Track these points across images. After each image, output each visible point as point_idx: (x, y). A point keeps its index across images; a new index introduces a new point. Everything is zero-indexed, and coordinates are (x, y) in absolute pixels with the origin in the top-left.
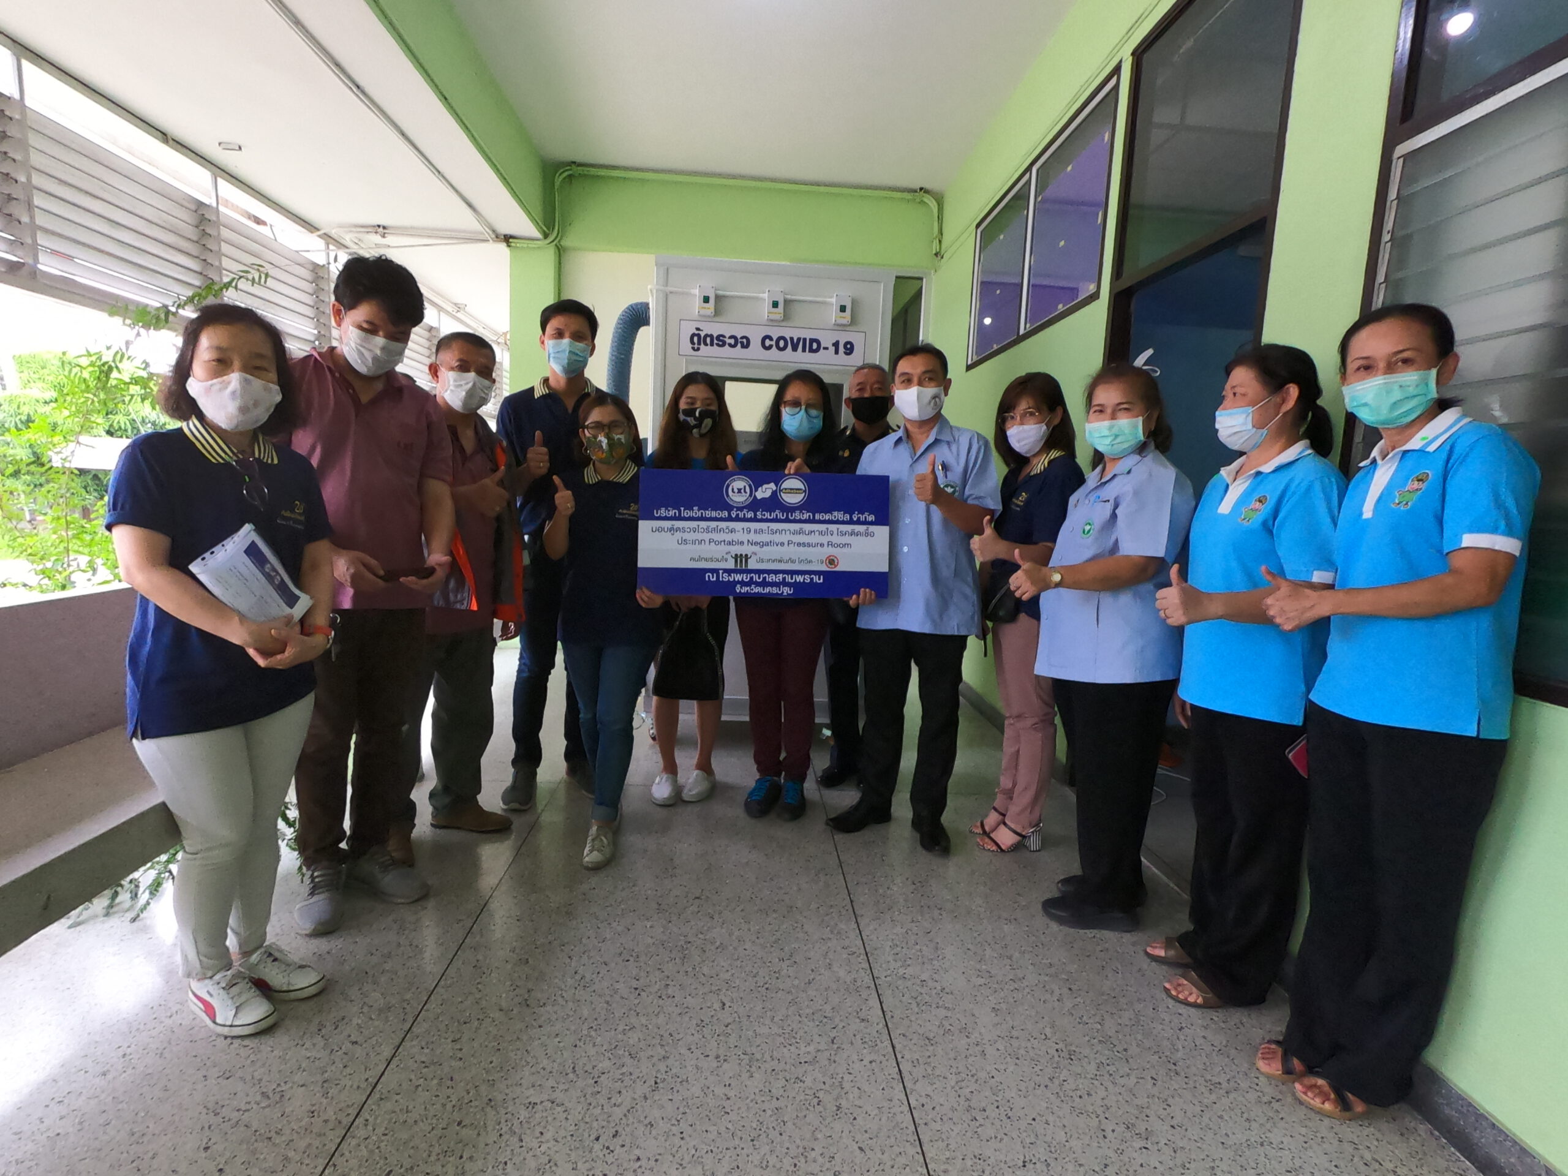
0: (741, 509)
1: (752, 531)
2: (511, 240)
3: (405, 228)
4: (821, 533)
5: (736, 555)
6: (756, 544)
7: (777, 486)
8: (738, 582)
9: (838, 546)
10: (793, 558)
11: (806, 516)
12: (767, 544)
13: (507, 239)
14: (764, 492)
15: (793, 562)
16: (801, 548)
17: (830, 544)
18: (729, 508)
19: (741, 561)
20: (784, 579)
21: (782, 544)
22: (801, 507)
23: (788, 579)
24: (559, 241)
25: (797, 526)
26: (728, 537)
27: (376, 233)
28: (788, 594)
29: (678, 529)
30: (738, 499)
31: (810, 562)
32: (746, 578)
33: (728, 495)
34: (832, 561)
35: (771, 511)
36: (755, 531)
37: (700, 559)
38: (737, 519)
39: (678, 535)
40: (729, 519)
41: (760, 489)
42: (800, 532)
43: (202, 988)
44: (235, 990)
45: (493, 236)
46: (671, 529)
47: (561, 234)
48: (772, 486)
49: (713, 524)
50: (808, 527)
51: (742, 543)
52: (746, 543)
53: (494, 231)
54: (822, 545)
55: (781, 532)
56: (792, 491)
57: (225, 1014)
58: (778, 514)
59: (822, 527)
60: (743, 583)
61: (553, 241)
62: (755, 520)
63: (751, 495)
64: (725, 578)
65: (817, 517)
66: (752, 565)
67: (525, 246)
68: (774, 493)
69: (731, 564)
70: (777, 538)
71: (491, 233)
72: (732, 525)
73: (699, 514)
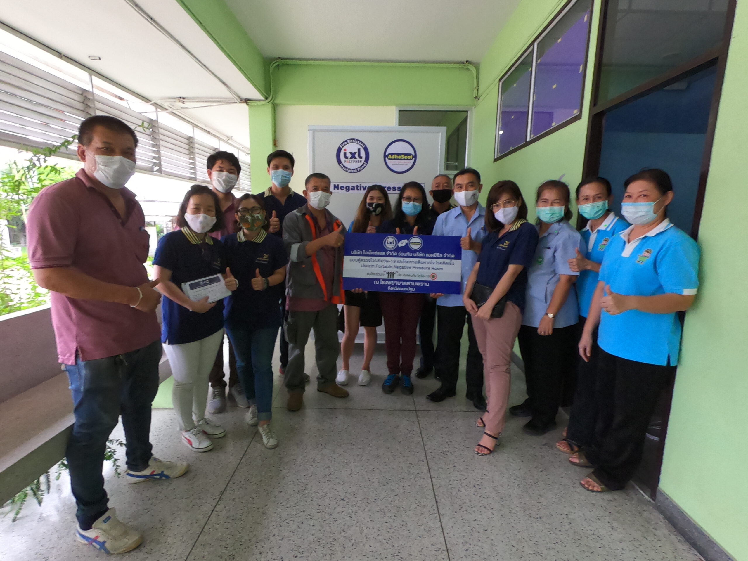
0: (391, 251)
1: (396, 261)
2: (248, 102)
3: (194, 98)
4: (429, 263)
5: (388, 272)
6: (398, 267)
7: (408, 240)
8: (389, 285)
9: (437, 269)
10: (416, 274)
11: (422, 255)
12: (403, 268)
13: (246, 101)
14: (402, 243)
15: (415, 276)
16: (419, 270)
17: (433, 268)
18: (386, 251)
19: (391, 275)
20: (411, 284)
21: (410, 268)
22: (419, 251)
23: (413, 284)
24: (273, 101)
25: (417, 260)
26: (385, 264)
27: (180, 101)
28: (413, 291)
29: (362, 260)
30: (390, 247)
31: (423, 276)
32: (392, 283)
33: (385, 245)
34: (433, 276)
35: (405, 252)
36: (398, 262)
37: (372, 274)
38: (389, 256)
39: (362, 263)
40: (386, 256)
41: (400, 242)
42: (419, 262)
43: (187, 435)
44: (198, 435)
45: (239, 100)
46: (358, 260)
47: (274, 97)
48: (406, 241)
49: (378, 258)
50: (422, 260)
51: (391, 267)
52: (393, 266)
53: (239, 97)
54: (429, 268)
55: (410, 262)
56: (415, 243)
57: (195, 444)
58: (408, 253)
59: (429, 260)
60: (391, 286)
61: (270, 101)
62: (397, 256)
63: (396, 245)
64: (383, 283)
65: (427, 255)
66: (396, 277)
67: (256, 104)
68: (407, 244)
69: (386, 277)
70: (408, 265)
71: (237, 98)
72: (387, 258)
73: (372, 253)
